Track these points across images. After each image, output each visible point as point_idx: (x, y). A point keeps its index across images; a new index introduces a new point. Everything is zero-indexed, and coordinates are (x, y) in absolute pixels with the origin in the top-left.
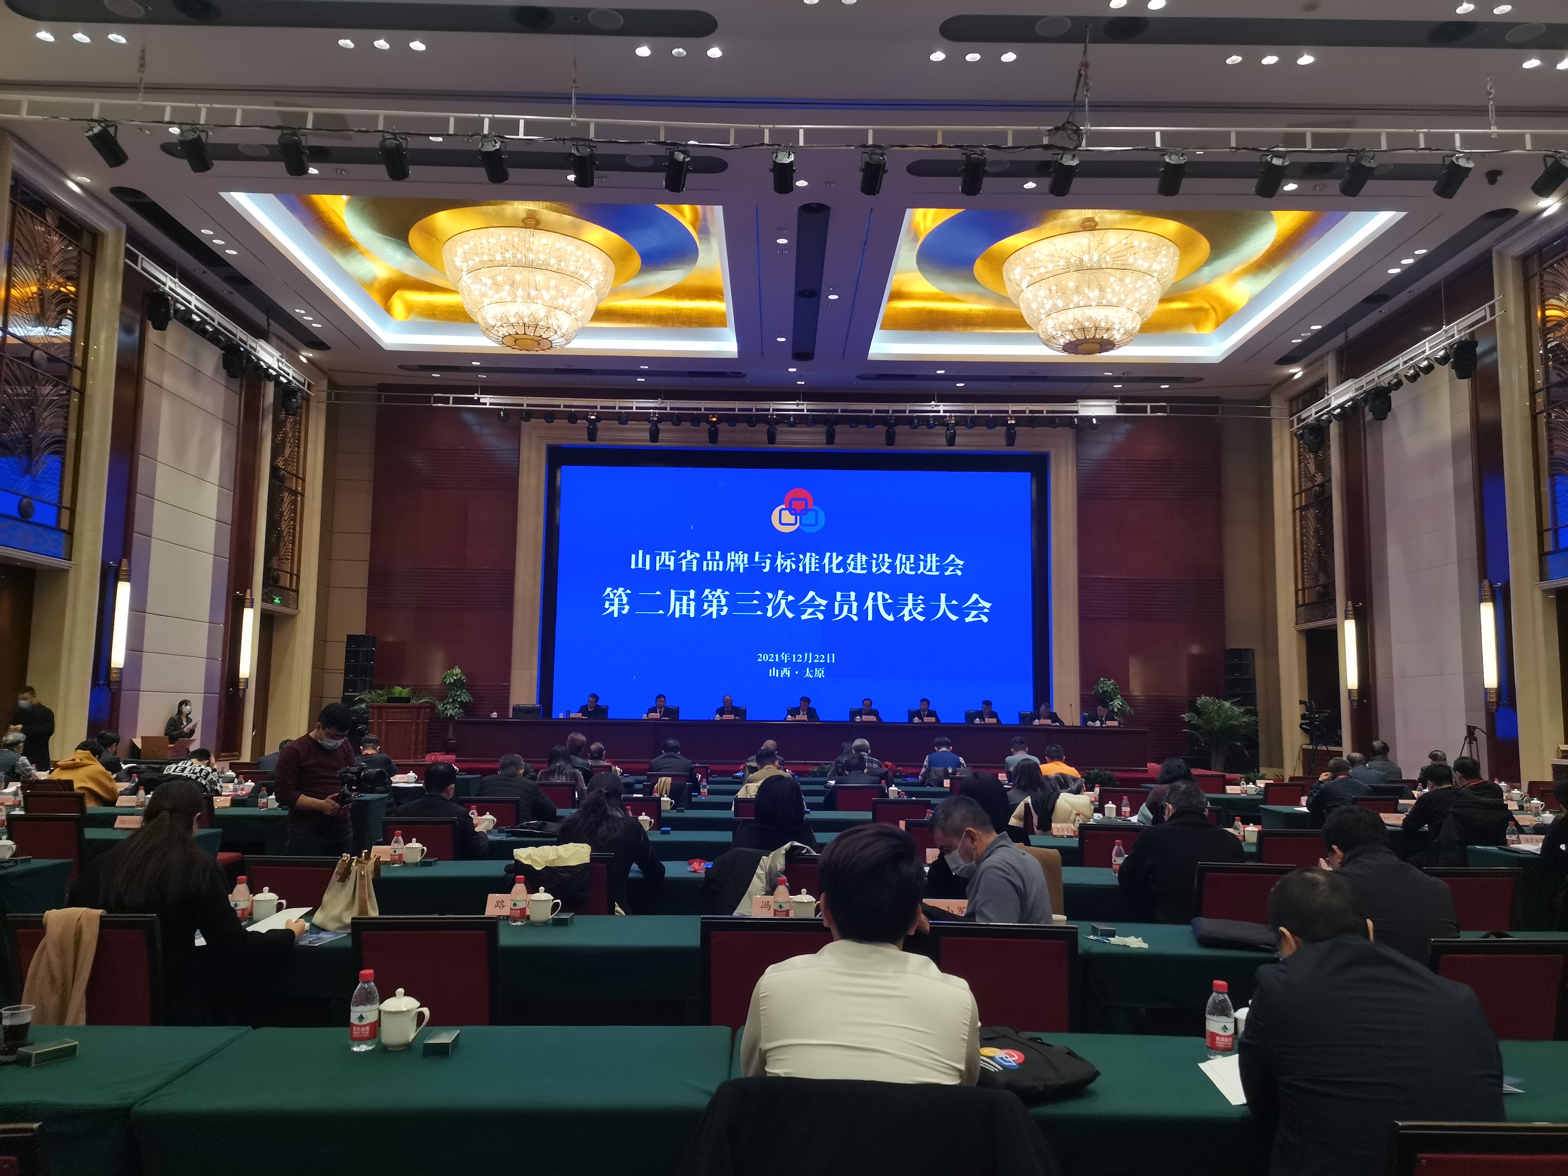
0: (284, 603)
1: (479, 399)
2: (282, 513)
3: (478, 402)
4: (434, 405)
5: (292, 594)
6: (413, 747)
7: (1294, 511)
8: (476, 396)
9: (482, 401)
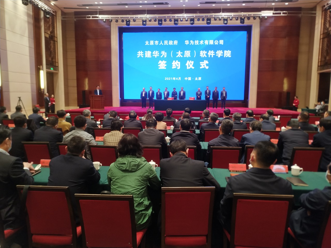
0: (54, 69)
1: (98, 16)
2: (51, 46)
3: (98, 17)
4: (87, 19)
5: (56, 68)
6: (101, 106)
7: (320, 39)
8: (97, 16)
9: (99, 17)
